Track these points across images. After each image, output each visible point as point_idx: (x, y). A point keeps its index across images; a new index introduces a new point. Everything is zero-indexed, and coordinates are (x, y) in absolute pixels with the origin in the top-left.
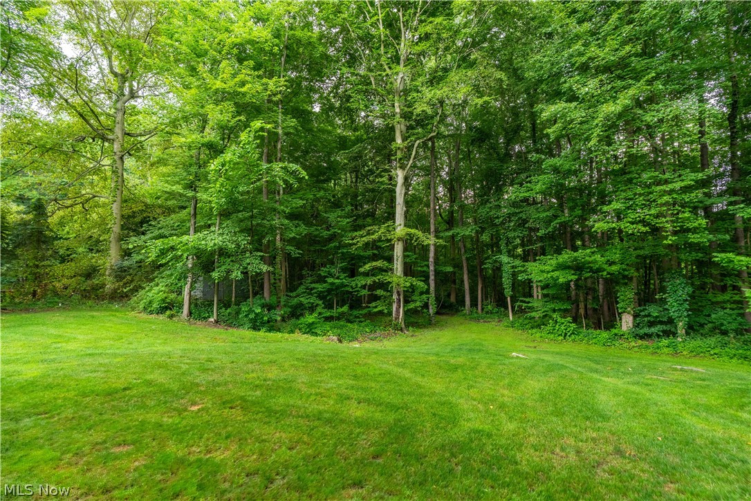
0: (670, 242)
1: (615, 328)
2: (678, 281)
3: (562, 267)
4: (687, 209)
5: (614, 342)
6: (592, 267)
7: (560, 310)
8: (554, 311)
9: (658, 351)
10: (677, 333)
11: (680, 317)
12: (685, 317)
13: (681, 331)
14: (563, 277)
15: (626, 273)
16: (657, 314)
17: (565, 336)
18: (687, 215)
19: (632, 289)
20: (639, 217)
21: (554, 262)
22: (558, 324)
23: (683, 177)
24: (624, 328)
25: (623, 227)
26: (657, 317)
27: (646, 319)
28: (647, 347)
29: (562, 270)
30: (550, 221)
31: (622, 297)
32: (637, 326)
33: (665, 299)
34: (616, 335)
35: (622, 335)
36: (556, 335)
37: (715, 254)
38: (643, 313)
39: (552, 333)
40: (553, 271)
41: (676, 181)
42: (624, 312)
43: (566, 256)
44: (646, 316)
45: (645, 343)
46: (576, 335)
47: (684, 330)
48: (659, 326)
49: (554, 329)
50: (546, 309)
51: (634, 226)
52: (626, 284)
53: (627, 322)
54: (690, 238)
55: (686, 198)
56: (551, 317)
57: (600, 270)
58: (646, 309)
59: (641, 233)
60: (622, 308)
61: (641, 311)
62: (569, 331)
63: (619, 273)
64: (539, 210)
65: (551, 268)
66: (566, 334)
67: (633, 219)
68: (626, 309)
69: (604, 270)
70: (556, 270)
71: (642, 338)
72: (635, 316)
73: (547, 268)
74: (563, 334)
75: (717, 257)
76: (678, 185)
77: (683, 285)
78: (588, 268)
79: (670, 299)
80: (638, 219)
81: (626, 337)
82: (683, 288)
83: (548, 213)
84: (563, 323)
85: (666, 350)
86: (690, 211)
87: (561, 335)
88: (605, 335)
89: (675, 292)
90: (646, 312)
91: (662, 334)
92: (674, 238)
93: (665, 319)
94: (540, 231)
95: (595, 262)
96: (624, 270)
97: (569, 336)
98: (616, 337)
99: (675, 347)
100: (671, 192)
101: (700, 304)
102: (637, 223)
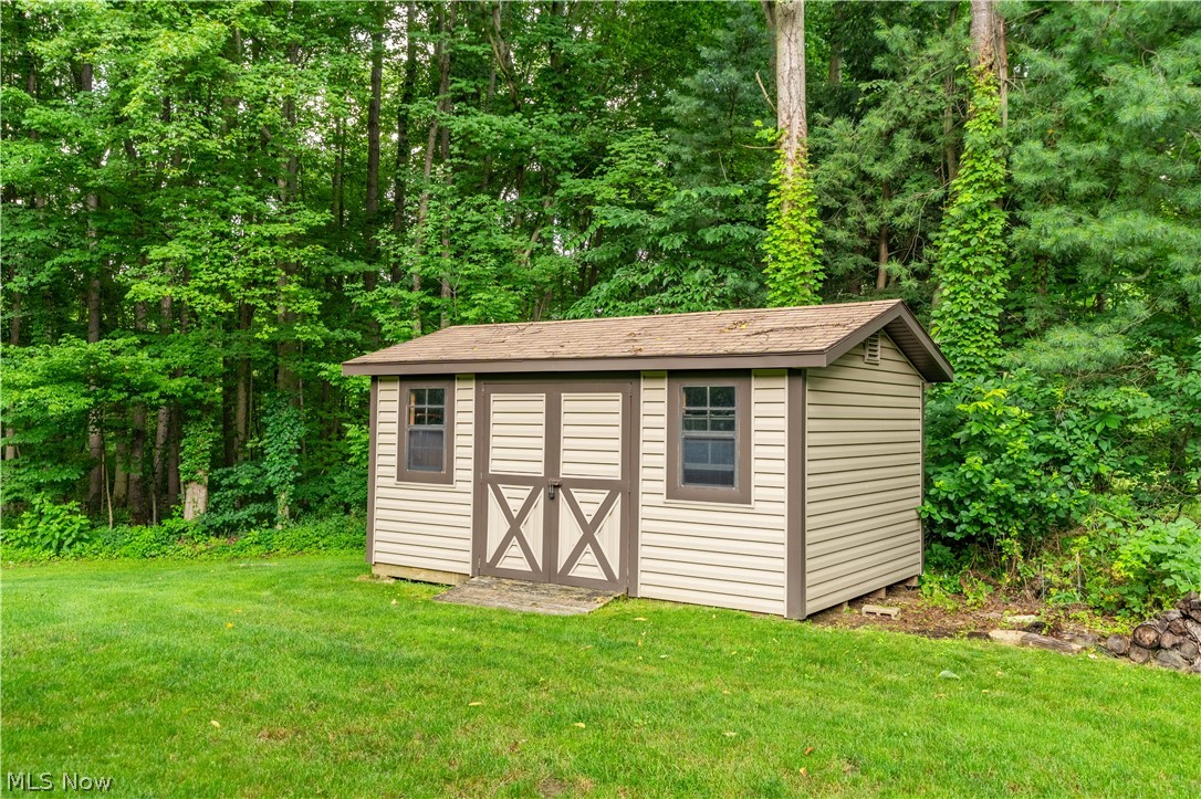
0: (266, 337)
1: (172, 517)
2: (285, 414)
3: (59, 376)
4: (296, 277)
5: (164, 548)
6: (128, 380)
7: (52, 484)
8: (38, 488)
9: (242, 554)
10: (275, 516)
11: (283, 483)
12: (291, 483)
13: (282, 511)
14: (61, 402)
15: (200, 395)
16: (248, 481)
17: (59, 547)
18: (293, 288)
19: (210, 430)
20: (218, 281)
21: (39, 363)
22: (45, 519)
23: (294, 216)
24: (189, 515)
25: (185, 298)
26: (248, 487)
27: (229, 493)
28: (224, 549)
29: (60, 382)
30: (46, 255)
31: (188, 448)
32: (213, 508)
33: (263, 448)
34: (171, 532)
35: (183, 531)
36: (39, 548)
37: (323, 365)
38: (225, 482)
39: (26, 545)
40: (35, 385)
41: (283, 222)
42: (191, 481)
43: (68, 352)
44: (230, 487)
45: (222, 541)
46: (87, 541)
47: (287, 509)
48: (252, 506)
49: (35, 534)
50: (16, 486)
51: (208, 298)
52: (199, 419)
53: (195, 500)
54: (297, 332)
55: (294, 255)
56: (29, 506)
57: (148, 386)
58: (232, 473)
59: (218, 313)
60: (187, 472)
61: (223, 477)
62: (69, 535)
63: (185, 395)
64: (19, 220)
65: (30, 378)
66: (61, 543)
67: (206, 282)
68: (194, 473)
69: (156, 387)
70: (43, 384)
71: (218, 532)
72: (213, 487)
73: (20, 377)
74: (54, 544)
75: (326, 370)
76: (281, 230)
77: (293, 421)
78: (119, 382)
79: (270, 450)
80: (215, 284)
81: (189, 533)
82: (292, 428)
83: (39, 234)
84: (56, 516)
85: (254, 550)
86: (298, 282)
87: (49, 546)
88: (148, 533)
89: (279, 434)
90: (232, 479)
91: (254, 521)
92: (271, 330)
93: (262, 491)
94: (16, 278)
95: (136, 368)
96: (196, 389)
97: (70, 546)
98: (171, 537)
99: (269, 542)
100: (272, 240)
101: (326, 459)
102: (214, 293)
